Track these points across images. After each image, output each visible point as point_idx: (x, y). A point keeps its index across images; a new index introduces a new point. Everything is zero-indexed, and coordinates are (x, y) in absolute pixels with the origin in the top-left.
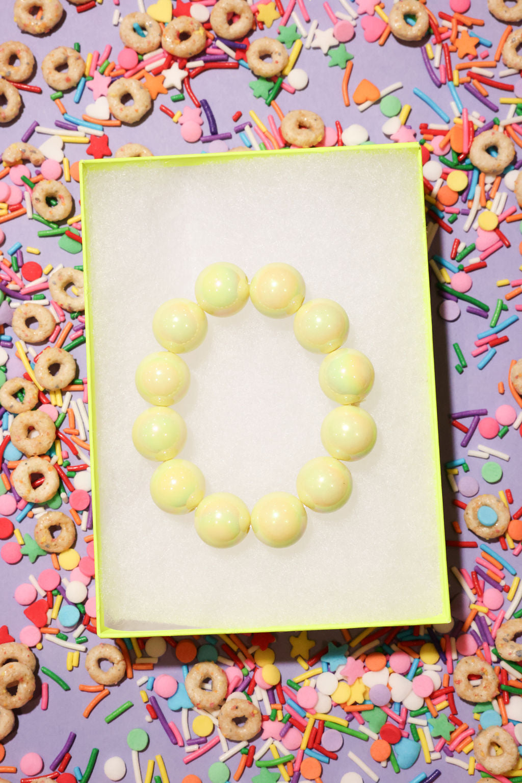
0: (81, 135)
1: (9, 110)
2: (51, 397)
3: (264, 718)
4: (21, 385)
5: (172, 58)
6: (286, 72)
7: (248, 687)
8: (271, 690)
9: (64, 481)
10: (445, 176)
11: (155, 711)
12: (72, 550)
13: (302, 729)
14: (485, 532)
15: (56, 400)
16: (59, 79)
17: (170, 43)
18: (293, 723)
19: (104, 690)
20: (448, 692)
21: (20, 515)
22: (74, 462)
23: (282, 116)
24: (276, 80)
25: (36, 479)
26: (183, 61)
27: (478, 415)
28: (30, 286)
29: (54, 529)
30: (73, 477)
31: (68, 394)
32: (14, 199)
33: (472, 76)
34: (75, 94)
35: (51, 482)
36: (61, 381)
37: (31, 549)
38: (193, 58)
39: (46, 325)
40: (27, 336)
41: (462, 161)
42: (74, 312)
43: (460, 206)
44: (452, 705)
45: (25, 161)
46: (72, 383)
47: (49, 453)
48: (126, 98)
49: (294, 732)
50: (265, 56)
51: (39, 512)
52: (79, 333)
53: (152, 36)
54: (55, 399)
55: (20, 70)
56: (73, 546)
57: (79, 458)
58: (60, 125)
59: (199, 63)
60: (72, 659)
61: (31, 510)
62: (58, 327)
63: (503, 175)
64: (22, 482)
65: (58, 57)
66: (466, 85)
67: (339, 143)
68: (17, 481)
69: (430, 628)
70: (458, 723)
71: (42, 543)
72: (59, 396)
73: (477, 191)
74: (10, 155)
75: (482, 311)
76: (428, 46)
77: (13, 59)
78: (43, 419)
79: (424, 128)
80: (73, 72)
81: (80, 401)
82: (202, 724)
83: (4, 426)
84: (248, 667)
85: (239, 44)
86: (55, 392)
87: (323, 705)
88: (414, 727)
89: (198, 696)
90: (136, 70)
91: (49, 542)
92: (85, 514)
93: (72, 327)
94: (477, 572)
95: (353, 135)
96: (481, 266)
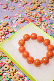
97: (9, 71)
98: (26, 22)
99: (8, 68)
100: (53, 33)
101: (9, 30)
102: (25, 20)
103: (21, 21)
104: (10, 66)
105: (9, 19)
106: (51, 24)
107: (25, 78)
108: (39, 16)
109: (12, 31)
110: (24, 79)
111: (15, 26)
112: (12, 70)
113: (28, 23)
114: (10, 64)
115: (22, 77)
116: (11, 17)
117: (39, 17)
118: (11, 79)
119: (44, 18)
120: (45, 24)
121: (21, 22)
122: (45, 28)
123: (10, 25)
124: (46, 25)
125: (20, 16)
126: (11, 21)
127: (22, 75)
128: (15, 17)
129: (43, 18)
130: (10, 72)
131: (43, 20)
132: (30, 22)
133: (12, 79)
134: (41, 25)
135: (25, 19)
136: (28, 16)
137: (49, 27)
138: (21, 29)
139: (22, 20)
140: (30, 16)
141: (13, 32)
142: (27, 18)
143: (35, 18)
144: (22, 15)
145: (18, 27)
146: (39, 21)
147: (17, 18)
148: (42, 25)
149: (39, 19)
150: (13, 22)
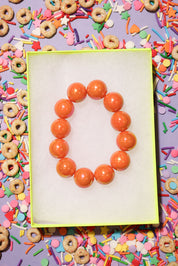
0: (30, 41)
1: (4, 31)
3: (91, 256)
5: (64, 14)
7: (85, 244)
8: (93, 246)
9: (20, 168)
10: (162, 61)
11: (51, 252)
13: (104, 260)
14: (172, 191)
16: (23, 20)
17: (64, 8)
18: (101, 258)
19: (33, 244)
20: (157, 248)
22: (24, 161)
23: (104, 37)
24: (102, 24)
25: (10, 167)
26: (68, 15)
27: (171, 148)
28: (10, 96)
29: (16, 185)
32: (5, 64)
33: (174, 24)
34: (28, 26)
35: (15, 169)
37: (8, 192)
38: (72, 14)
41: (168, 56)
43: (167, 72)
44: (158, 253)
45: (9, 50)
47: (16, 158)
48: (47, 28)
49: (101, 261)
50: (98, 14)
51: (11, 179)
53: (57, 6)
54: (18, 138)
55: (8, 16)
58: (22, 37)
59: (74, 16)
60: (21, 233)
65: (22, 12)
66: (171, 28)
67: (124, 47)
69: (151, 225)
70: (160, 260)
73: (173, 67)
74: (4, 48)
75: (173, 111)
76: (158, 13)
77: (6, 12)
78: (13, 145)
79: (155, 43)
80: (28, 18)
82: (68, 258)
84: (85, 237)
85: (89, 10)
87: (112, 252)
88: (144, 261)
89: (67, 247)
90: (51, 18)
94: (169, 205)
95: (130, 45)
96: (174, 94)
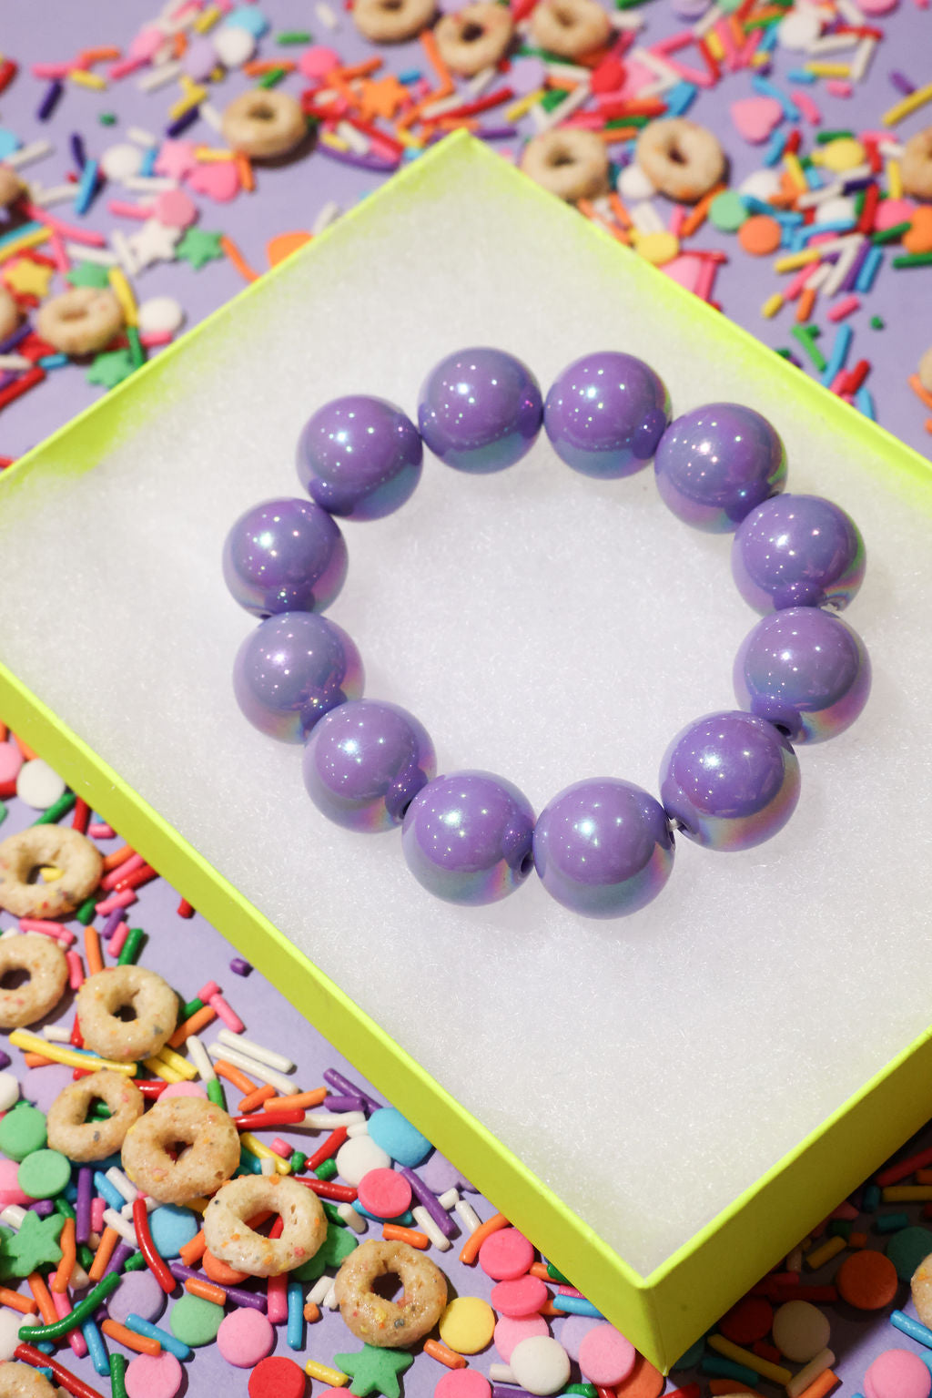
2: (164, 1073)
4: (84, 1092)
6: (132, 317)
12: (456, 1302)
15: (177, 1071)
21: (289, 1334)
30: (334, 1174)
31: (192, 1043)
36: (158, 1016)
39: (44, 955)
40: (21, 1003)
42: (79, 905)
46: (182, 1016)
52: (121, 929)
56: (452, 1294)
57: (314, 1132)
61: (305, 1302)
62: (70, 954)
63: (614, 189)
64: (237, 1238)
68: (225, 1245)
71: (383, 1326)
72: (176, 1060)
81: (227, 1035)
83: (114, 1201)
86: (162, 1060)
91: (396, 1314)
92: (420, 1213)
93: (99, 937)
97: (60, 1030)
98: (346, 158)
99: (42, 989)
100: (821, 318)
101: (48, 325)
102: (314, 122)
103: (250, 134)
104: (85, 947)
105: (46, 111)
106: (794, 145)
107: (341, 1137)
108: (565, 20)
109: (95, 326)
110: (331, 1152)
111: (155, 239)
112: (125, 1012)
113: (391, 169)
114: (72, 910)
115: (289, 1122)
116: (76, 78)
117: (571, 40)
118: (99, 1166)
119: (669, 51)
120: (676, 157)
121: (258, 162)
122: (685, 233)
123: (67, 216)
124: (698, 173)
125: (233, 43)
126: (77, 145)
127: (285, 1085)
128: (146, 80)
129: (641, 59)
130: (78, 1043)
131: (641, 91)
132: (411, 140)
133: (114, 1158)
134: (607, 182)
135: (324, 99)
136: (385, 41)
137: (755, 209)
138: (250, 277)
139: (263, 114)
140: (411, 36)
141: (115, 342)
142: (367, 73)
143: (502, 64)
144: (262, 33)
145: (197, 244)
146: (574, 117)
147: (188, 94)
148: (632, 182)
149: (579, 75)
150: (119, 162)
